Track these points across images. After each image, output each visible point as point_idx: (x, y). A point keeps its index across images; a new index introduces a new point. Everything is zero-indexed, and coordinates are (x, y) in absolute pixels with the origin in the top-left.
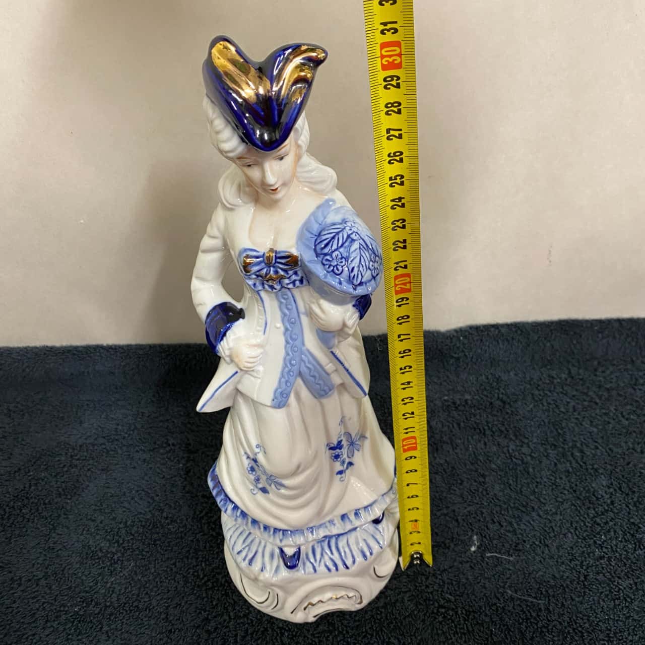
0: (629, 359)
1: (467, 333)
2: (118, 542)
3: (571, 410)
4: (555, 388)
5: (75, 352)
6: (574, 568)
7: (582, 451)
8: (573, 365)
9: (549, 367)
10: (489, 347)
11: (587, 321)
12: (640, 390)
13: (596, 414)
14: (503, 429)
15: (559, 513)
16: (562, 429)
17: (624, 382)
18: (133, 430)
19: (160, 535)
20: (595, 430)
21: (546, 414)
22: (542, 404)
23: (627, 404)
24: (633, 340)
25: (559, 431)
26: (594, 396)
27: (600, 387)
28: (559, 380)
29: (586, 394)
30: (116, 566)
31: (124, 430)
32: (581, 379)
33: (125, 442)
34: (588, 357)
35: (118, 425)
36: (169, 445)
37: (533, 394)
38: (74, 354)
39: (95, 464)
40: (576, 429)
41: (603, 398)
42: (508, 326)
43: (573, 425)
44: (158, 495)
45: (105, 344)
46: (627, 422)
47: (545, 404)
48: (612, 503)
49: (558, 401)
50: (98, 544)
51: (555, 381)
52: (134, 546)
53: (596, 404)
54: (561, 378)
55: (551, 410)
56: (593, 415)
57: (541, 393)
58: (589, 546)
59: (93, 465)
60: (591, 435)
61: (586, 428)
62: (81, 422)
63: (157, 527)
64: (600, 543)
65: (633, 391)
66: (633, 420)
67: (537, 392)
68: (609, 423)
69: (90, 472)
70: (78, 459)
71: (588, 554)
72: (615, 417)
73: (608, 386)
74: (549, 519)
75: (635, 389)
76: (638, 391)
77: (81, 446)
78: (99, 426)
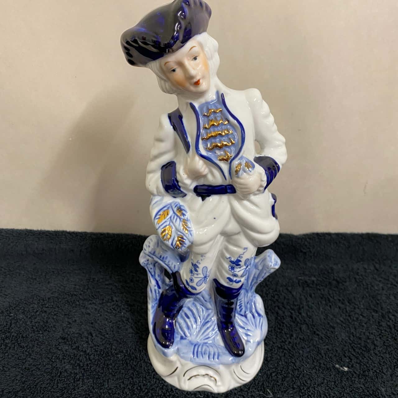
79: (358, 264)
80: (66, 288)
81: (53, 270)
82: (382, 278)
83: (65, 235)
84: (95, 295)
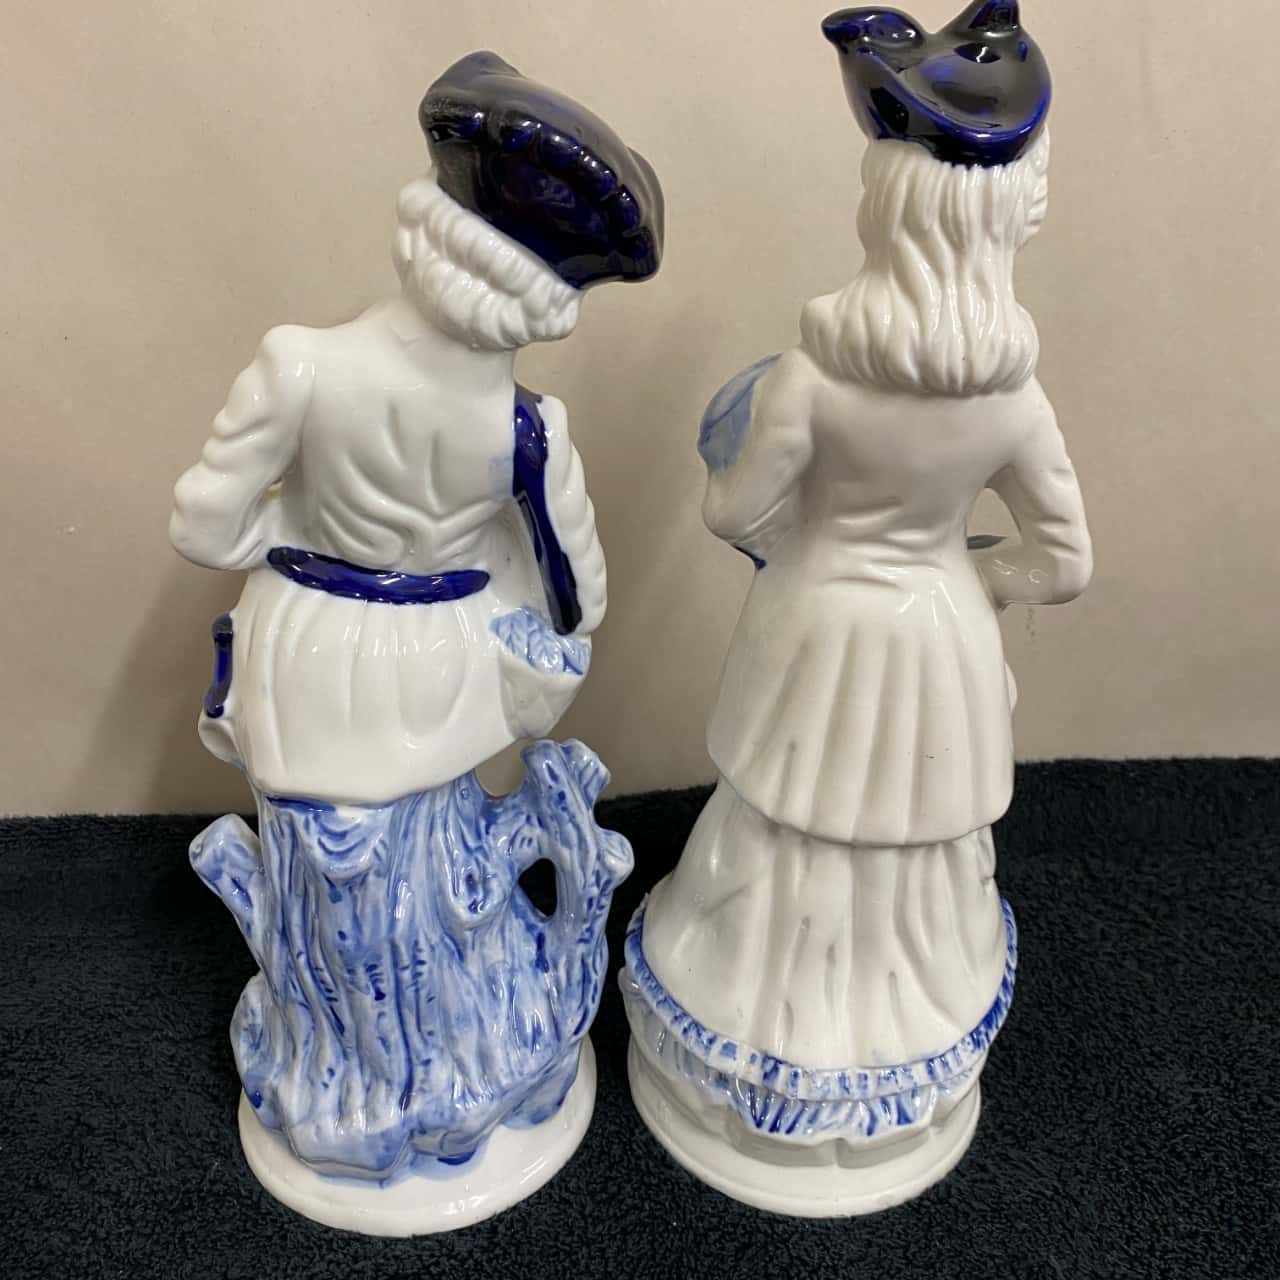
0: (1204, 842)
2: (93, 1234)
3: (1098, 936)
4: (1060, 894)
6: (1135, 1258)
7: (1124, 1016)
8: (1092, 855)
9: (1043, 856)
11: (1113, 763)
12: (1233, 897)
13: (1150, 946)
15: (1088, 1142)
16: (1081, 974)
17: (1198, 884)
18: (151, 998)
20: (1149, 977)
21: (1048, 944)
22: (1037, 925)
23: (1210, 924)
24: (1208, 801)
26: (1141, 912)
27: (1150, 893)
28: (1067, 881)
29: (1124, 909)
31: (130, 996)
32: (1112, 880)
33: (129, 1021)
34: (1120, 837)
35: (117, 986)
38: (32, 833)
39: (58, 1067)
40: (1111, 973)
41: (1160, 914)
43: (1103, 966)
45: (101, 814)
46: (1214, 960)
49: (1071, 918)
51: (1061, 882)
53: (1147, 926)
54: (1070, 877)
55: (1057, 936)
56: (1142, 946)
58: (1165, 1211)
59: (51, 1069)
60: (1141, 987)
61: (1130, 972)
62: (33, 981)
64: (1187, 1205)
65: (1218, 902)
66: (1224, 955)
68: (1176, 961)
69: (42, 1085)
70: (20, 1059)
71: (1165, 1226)
72: (1188, 951)
73: (1167, 892)
75: (1222, 898)
76: (1228, 899)
77: (28, 1032)
78: (73, 988)
79: (1032, 859)
80: (87, 997)
81: (53, 941)
82: (1105, 902)
83: (87, 829)
84: (174, 1014)
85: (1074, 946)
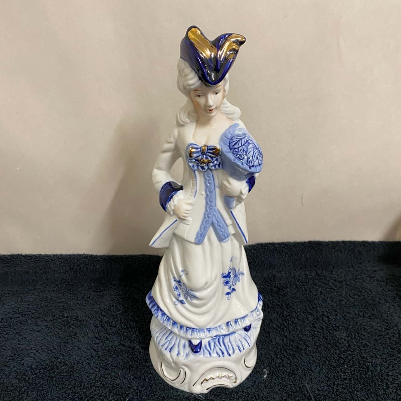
0: (351, 265)
1: (255, 247)
2: (25, 379)
3: (319, 293)
4: (309, 281)
5: (3, 258)
6: (329, 385)
7: (328, 317)
8: (319, 269)
9: (304, 269)
10: (268, 256)
11: (325, 242)
12: (359, 282)
13: (335, 296)
14: (279, 304)
15: (317, 352)
16: (315, 304)
17: (349, 278)
18: (40, 308)
19: (56, 373)
20: (335, 305)
21: (305, 296)
22: (302, 290)
23: (352, 290)
24: (352, 253)
25: (314, 306)
26: (332, 286)
27: (335, 280)
28: (311, 277)
29: (328, 284)
30: (23, 395)
31: (33, 308)
32: (324, 276)
33: (33, 316)
34: (327, 264)
35: (29, 305)
36: (64, 317)
37: (296, 285)
39: (12, 330)
40: (323, 304)
41: (338, 287)
42: (280, 244)
43: (321, 302)
44: (55, 349)
45: (24, 254)
46: (353, 300)
47: (304, 290)
48: (349, 346)
49: (312, 288)
50: (11, 382)
51: (309, 277)
52: (36, 381)
53: (334, 290)
54: (312, 276)
55: (307, 293)
56: (333, 296)
57: (301, 284)
58: (338, 372)
60: (333, 307)
61: (329, 303)
62: (3, 304)
63: (54, 369)
64: (344, 370)
65: (355, 283)
66: (357, 298)
67: (298, 283)
68: (343, 300)
69: (7, 335)
71: (338, 377)
72: (346, 297)
73: (340, 280)
74: (312, 356)
75: (356, 282)
76: (358, 282)
78: (16, 307)
85: (312, 296)
